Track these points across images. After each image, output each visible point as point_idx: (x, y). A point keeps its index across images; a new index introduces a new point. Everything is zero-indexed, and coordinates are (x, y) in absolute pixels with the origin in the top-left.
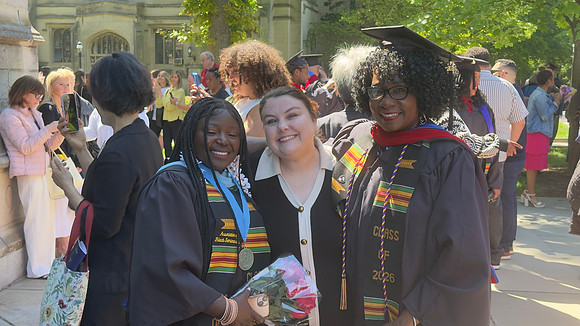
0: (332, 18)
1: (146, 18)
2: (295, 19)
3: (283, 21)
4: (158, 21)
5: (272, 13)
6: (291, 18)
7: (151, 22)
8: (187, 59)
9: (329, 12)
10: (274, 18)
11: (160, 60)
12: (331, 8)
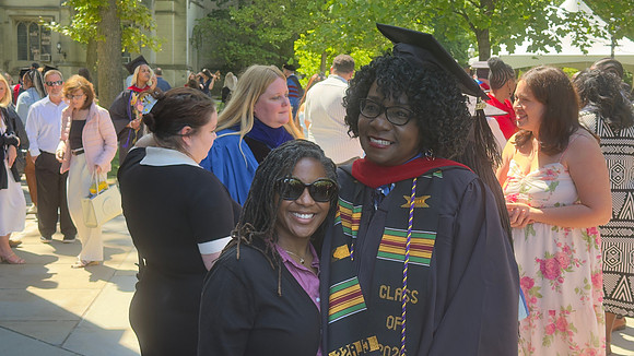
0: (220, 14)
1: (6, 8)
2: (180, 14)
3: (165, 17)
4: (21, 12)
5: (155, 7)
6: (176, 13)
7: (13, 13)
8: (56, 55)
9: (217, 8)
10: (156, 12)
11: (23, 55)
12: (218, 5)
